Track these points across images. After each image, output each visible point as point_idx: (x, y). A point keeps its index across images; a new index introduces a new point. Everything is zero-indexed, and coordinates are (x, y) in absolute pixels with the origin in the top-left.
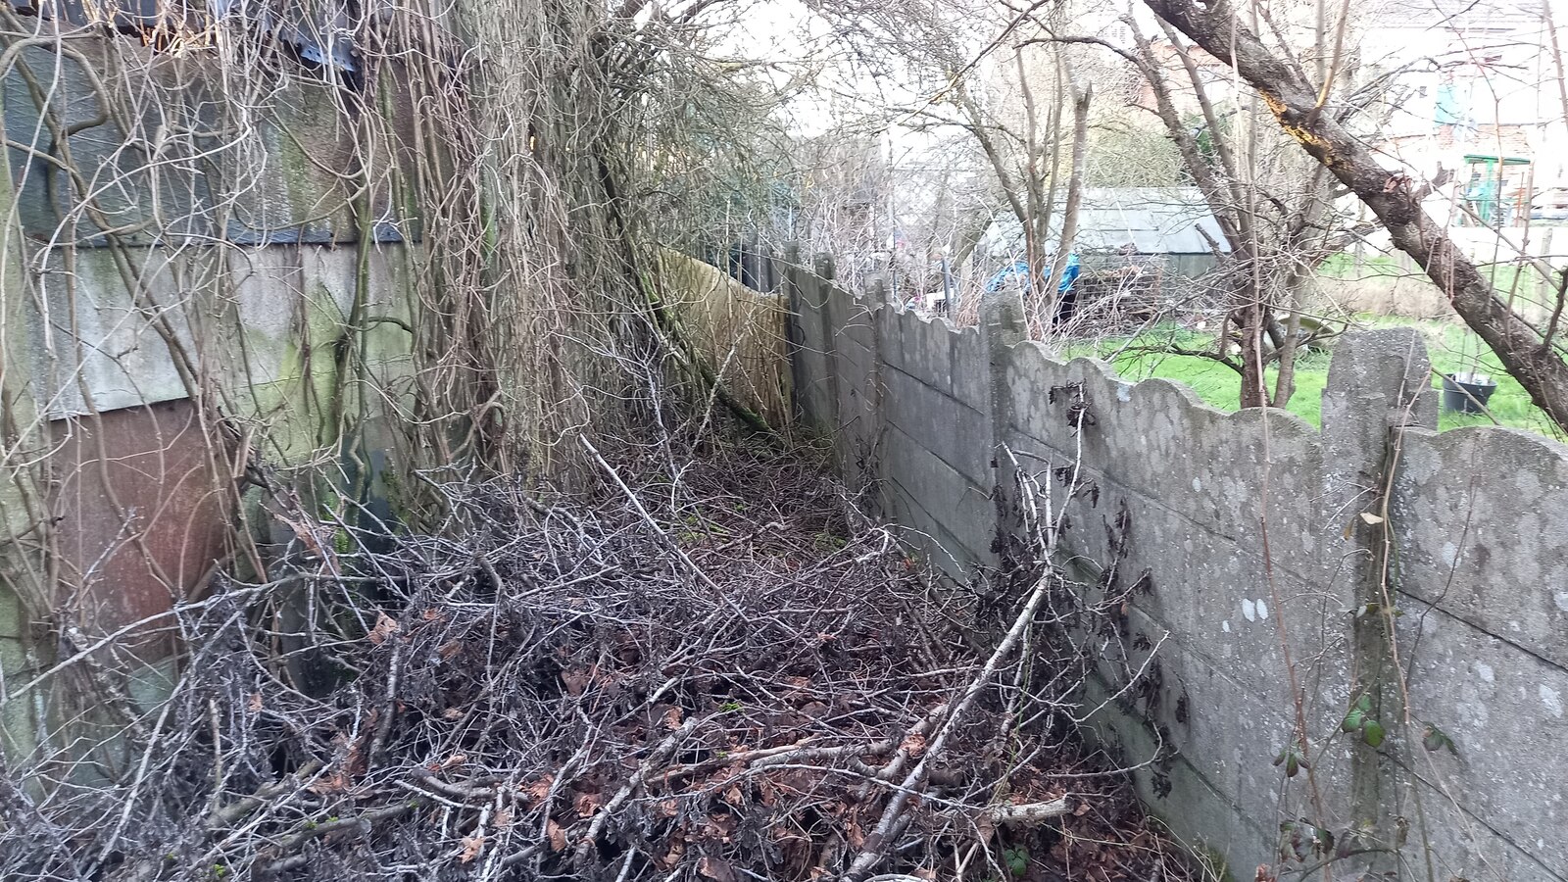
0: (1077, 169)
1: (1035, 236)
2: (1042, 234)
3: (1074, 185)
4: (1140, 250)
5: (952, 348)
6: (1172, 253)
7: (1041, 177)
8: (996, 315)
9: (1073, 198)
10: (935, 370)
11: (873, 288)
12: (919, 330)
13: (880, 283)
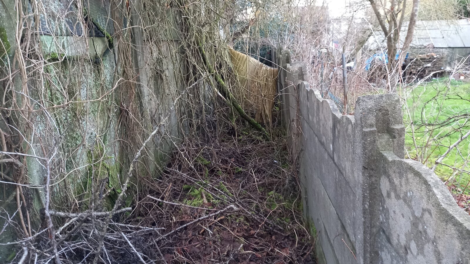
0: (415, 8)
1: (391, 41)
2: (396, 39)
3: (413, 15)
4: (436, 46)
5: (334, 126)
6: (450, 48)
7: (396, 13)
8: (372, 119)
9: (412, 21)
10: (324, 135)
11: (296, 72)
12: (315, 104)
13: (301, 69)
